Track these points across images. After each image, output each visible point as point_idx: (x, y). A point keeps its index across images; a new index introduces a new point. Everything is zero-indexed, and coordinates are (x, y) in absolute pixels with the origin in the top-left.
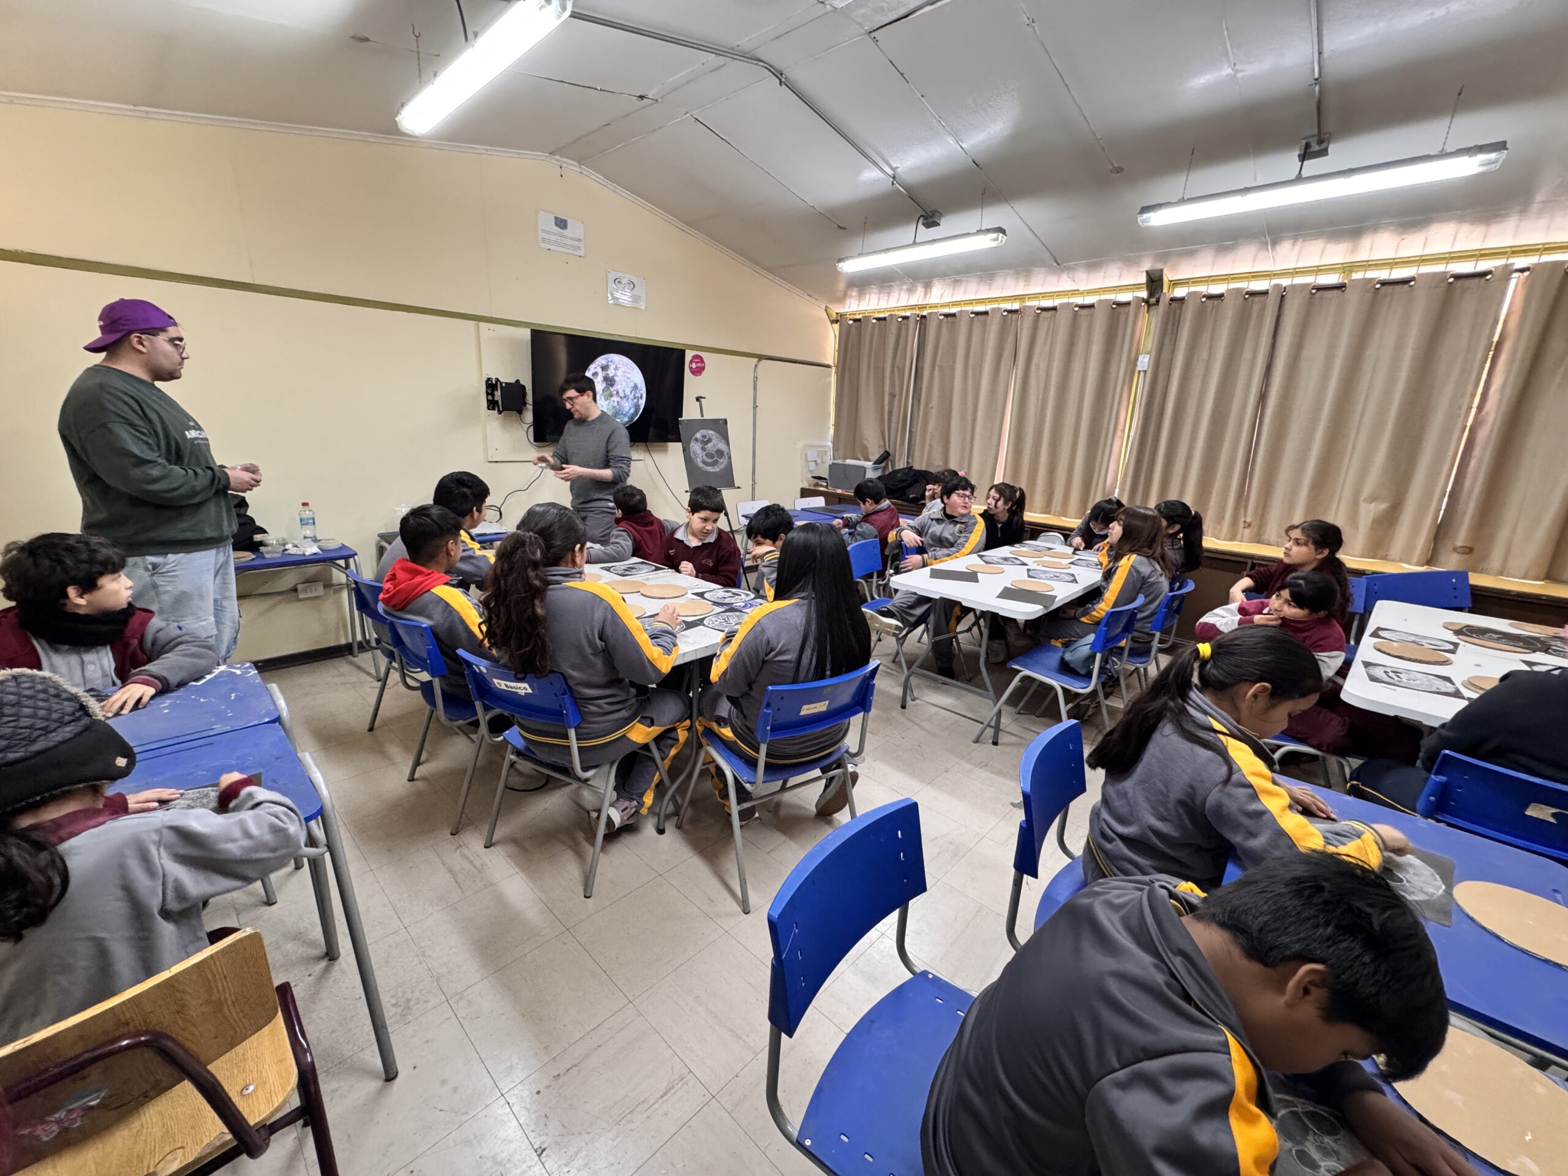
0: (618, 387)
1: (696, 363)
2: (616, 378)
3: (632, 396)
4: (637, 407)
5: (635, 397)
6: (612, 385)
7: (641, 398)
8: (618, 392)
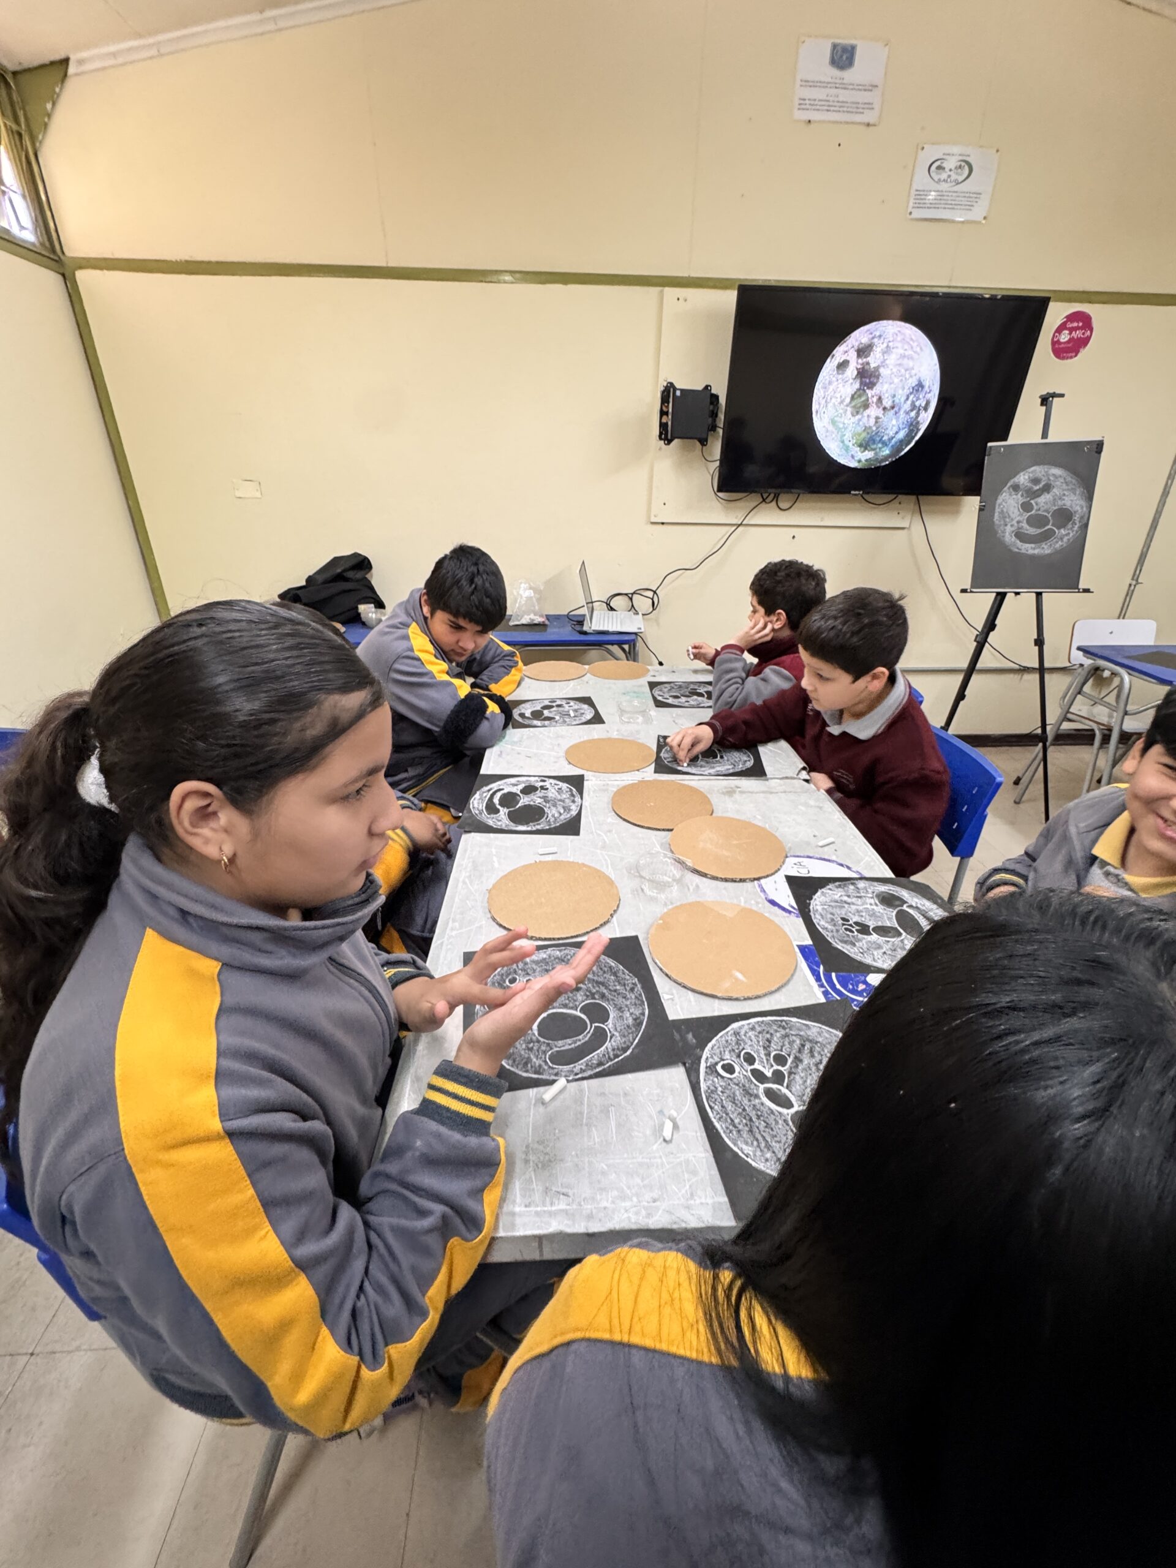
0: (882, 388)
1: (1071, 330)
2: (882, 370)
3: (907, 406)
4: (913, 426)
5: (913, 407)
6: (871, 386)
7: (926, 409)
8: (880, 399)
